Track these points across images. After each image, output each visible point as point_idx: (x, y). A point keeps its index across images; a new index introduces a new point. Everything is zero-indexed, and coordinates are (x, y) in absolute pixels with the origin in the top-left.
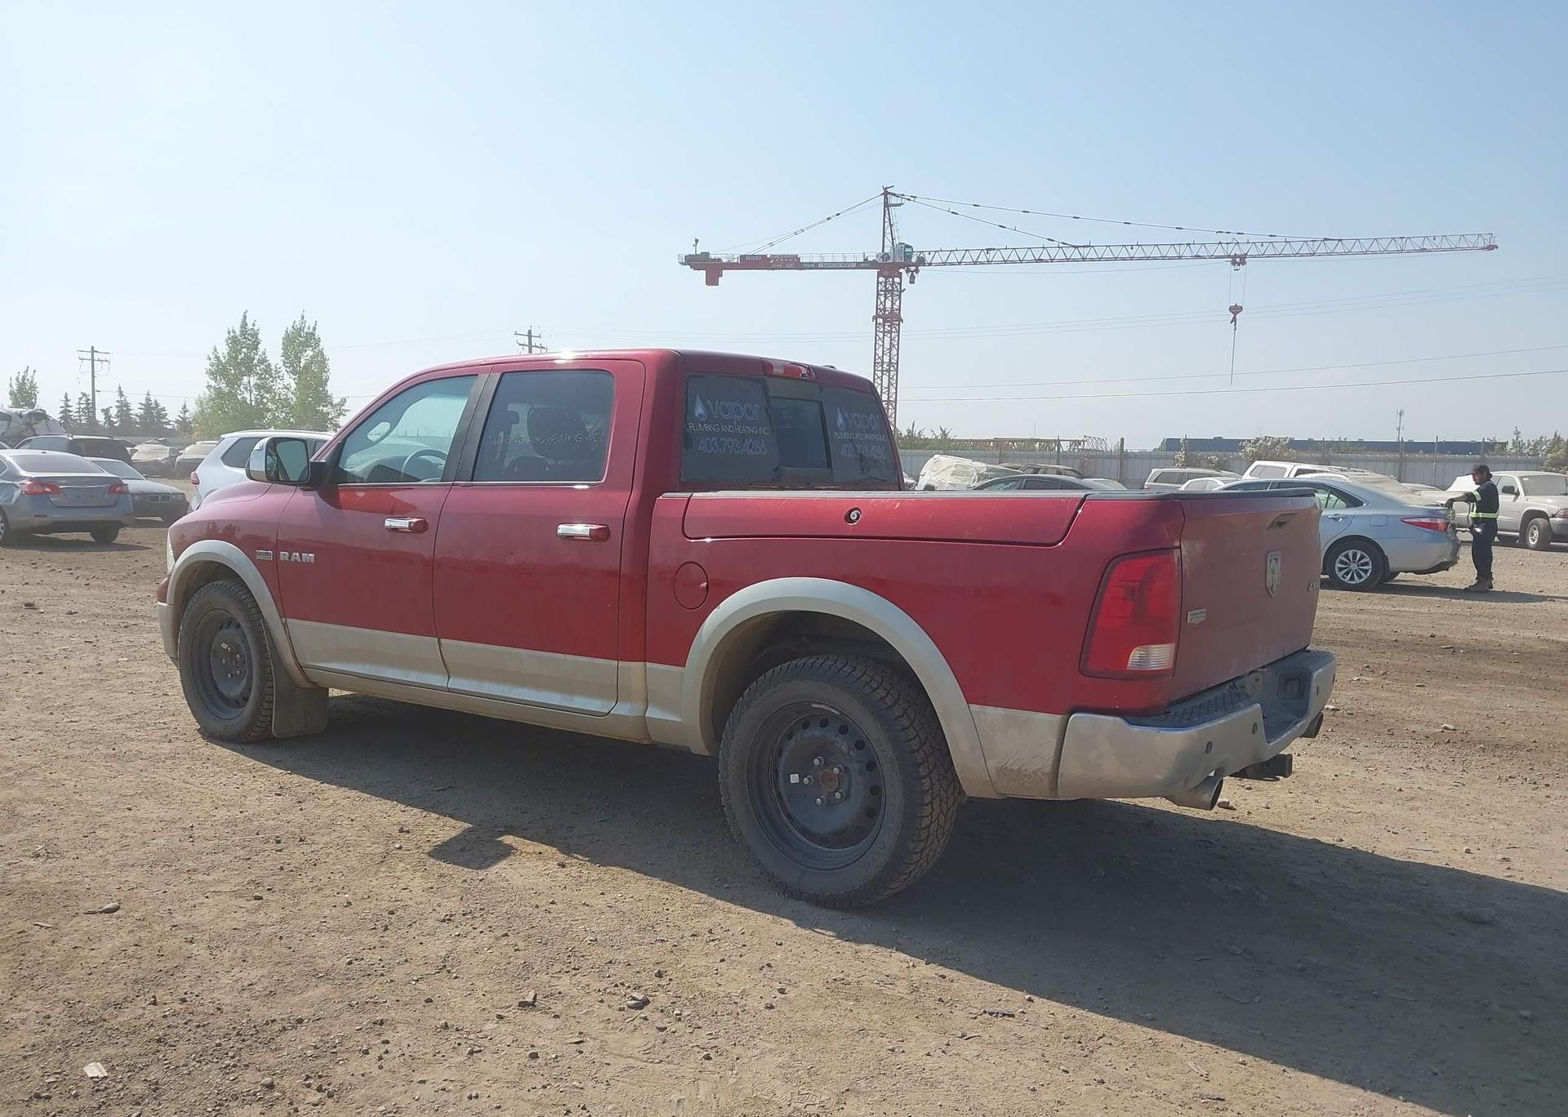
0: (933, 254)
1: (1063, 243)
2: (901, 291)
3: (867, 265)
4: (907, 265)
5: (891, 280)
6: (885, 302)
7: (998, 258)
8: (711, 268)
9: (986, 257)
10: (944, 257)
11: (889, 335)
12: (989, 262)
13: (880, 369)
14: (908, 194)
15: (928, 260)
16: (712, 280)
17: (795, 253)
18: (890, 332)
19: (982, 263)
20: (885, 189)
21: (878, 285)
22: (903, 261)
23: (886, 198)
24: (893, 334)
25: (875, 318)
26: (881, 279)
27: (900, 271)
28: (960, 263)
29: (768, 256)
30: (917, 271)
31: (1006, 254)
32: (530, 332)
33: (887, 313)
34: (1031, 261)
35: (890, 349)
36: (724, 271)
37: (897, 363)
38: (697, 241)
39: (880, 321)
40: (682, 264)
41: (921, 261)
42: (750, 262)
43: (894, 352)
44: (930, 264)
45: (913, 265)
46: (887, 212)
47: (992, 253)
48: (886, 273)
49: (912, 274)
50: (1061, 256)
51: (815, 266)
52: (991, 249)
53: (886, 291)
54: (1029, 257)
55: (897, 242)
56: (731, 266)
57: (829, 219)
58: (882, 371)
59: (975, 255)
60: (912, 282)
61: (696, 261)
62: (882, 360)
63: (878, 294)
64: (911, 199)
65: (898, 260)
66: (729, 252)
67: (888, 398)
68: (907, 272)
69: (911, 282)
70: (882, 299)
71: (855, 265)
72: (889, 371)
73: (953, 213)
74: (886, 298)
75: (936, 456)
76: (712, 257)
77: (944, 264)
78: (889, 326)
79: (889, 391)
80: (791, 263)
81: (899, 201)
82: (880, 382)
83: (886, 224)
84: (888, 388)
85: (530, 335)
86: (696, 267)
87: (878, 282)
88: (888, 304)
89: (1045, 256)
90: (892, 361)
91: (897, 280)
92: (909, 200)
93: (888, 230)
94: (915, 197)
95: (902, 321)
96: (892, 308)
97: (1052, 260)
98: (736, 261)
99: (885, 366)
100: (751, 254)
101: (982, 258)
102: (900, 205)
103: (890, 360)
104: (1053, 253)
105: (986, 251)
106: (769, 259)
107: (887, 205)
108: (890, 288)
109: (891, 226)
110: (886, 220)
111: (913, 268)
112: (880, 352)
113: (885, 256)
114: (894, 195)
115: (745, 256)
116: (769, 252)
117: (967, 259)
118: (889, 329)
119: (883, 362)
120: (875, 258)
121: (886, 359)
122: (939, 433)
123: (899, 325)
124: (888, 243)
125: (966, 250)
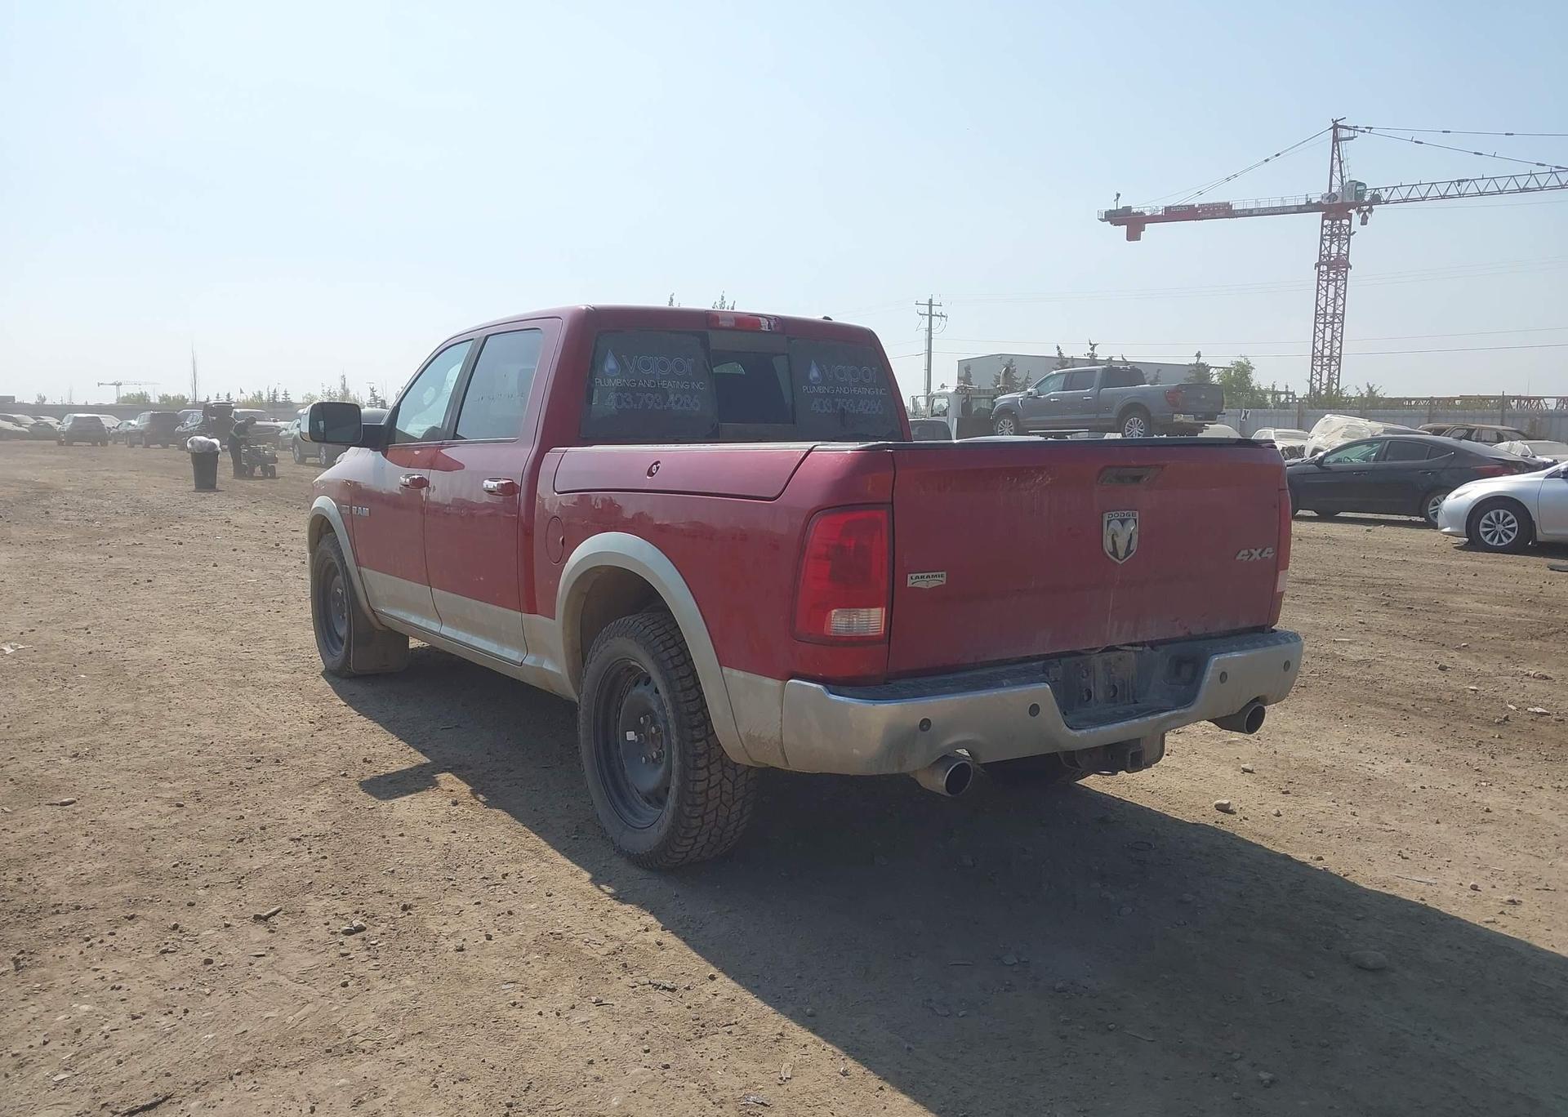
0: (1390, 190)
1: (1557, 167)
2: (1351, 234)
3: (1309, 208)
4: (1358, 204)
5: (1338, 222)
6: (1330, 247)
7: (1473, 189)
8: (1131, 222)
9: (1458, 190)
10: (1404, 192)
11: (1334, 284)
12: (1461, 195)
13: (1322, 321)
14: (1362, 125)
15: (1385, 196)
16: (1133, 235)
17: (1226, 201)
18: (1336, 280)
19: (1451, 197)
20: (1335, 122)
21: (1322, 229)
22: (1354, 200)
23: (1335, 132)
24: (1339, 282)
25: (1318, 265)
26: (1326, 222)
27: (1350, 212)
28: (1423, 199)
29: (1196, 206)
30: (1371, 210)
31: (1482, 185)
32: (931, 301)
33: (1332, 259)
34: (1514, 192)
35: (1335, 299)
36: (1146, 225)
37: (1343, 315)
38: (1118, 195)
39: (1325, 268)
40: (1101, 220)
41: (1376, 199)
42: (1174, 214)
43: (1340, 301)
44: (1387, 202)
45: (1366, 204)
46: (1336, 148)
47: (1465, 184)
48: (1332, 215)
49: (1365, 214)
50: (1554, 182)
51: (1249, 213)
52: (1463, 181)
53: (1332, 235)
54: (1512, 186)
55: (1346, 180)
56: (1154, 219)
57: (1266, 161)
58: (1325, 323)
59: (1442, 189)
60: (1364, 222)
61: (1115, 217)
62: (1325, 312)
63: (1322, 239)
64: (1366, 130)
65: (1348, 200)
66: (1154, 205)
67: (1331, 353)
68: (1358, 212)
69: (1362, 224)
70: (1327, 244)
71: (1295, 209)
72: (1332, 323)
73: (1416, 142)
74: (1332, 242)
75: (1327, 416)
76: (1134, 210)
77: (1405, 201)
78: (1334, 274)
79: (1332, 346)
80: (1223, 211)
81: (1351, 134)
82: (1322, 336)
83: (1335, 161)
84: (1331, 342)
85: (930, 304)
86: (1116, 223)
87: (1323, 226)
88: (1334, 249)
89: (1532, 184)
90: (1337, 312)
91: (1346, 222)
92: (1364, 132)
93: (1337, 168)
94: (1371, 128)
95: (1351, 267)
96: (1338, 253)
97: (1542, 189)
98: (1160, 213)
99: (1328, 317)
100: (1177, 204)
101: (1453, 191)
102: (1352, 138)
103: (1334, 311)
104: (1542, 180)
105: (1457, 183)
106: (1198, 209)
107: (1336, 140)
108: (1337, 232)
109: (1341, 162)
110: (1335, 156)
111: (1365, 208)
112: (1322, 303)
113: (1332, 196)
114: (1346, 127)
115: (1171, 207)
116: (1197, 202)
117: (1434, 193)
118: (1334, 276)
119: (1326, 314)
120: (1319, 200)
121: (1330, 310)
122: (1365, 391)
123: (1346, 272)
124: (1336, 182)
125: (1432, 184)
